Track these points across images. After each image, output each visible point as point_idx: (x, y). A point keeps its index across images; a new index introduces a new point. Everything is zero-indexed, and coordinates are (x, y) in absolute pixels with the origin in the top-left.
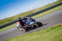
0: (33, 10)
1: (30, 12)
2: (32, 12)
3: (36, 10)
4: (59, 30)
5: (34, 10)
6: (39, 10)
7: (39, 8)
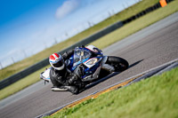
0: (11, 66)
1: (5, 71)
2: (11, 72)
3: (22, 65)
4: (87, 114)
5: (15, 64)
6: (30, 64)
7: (30, 59)
